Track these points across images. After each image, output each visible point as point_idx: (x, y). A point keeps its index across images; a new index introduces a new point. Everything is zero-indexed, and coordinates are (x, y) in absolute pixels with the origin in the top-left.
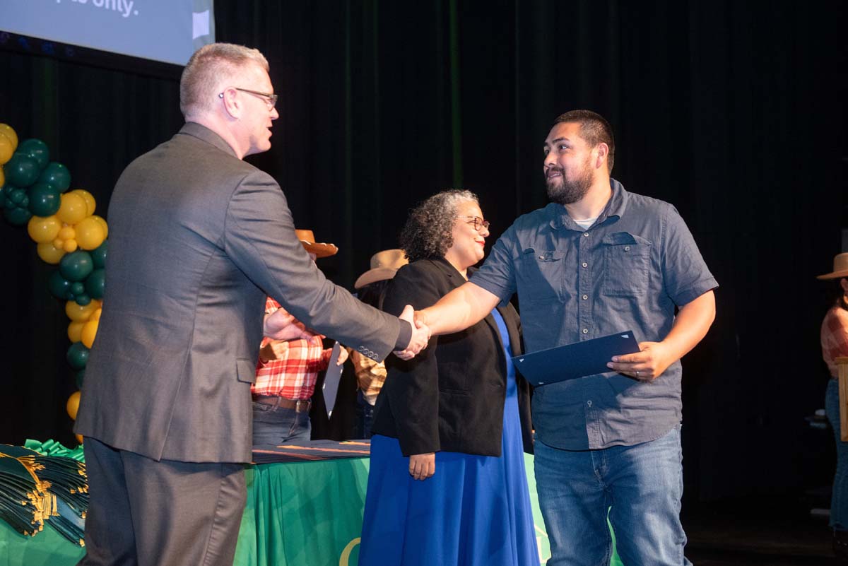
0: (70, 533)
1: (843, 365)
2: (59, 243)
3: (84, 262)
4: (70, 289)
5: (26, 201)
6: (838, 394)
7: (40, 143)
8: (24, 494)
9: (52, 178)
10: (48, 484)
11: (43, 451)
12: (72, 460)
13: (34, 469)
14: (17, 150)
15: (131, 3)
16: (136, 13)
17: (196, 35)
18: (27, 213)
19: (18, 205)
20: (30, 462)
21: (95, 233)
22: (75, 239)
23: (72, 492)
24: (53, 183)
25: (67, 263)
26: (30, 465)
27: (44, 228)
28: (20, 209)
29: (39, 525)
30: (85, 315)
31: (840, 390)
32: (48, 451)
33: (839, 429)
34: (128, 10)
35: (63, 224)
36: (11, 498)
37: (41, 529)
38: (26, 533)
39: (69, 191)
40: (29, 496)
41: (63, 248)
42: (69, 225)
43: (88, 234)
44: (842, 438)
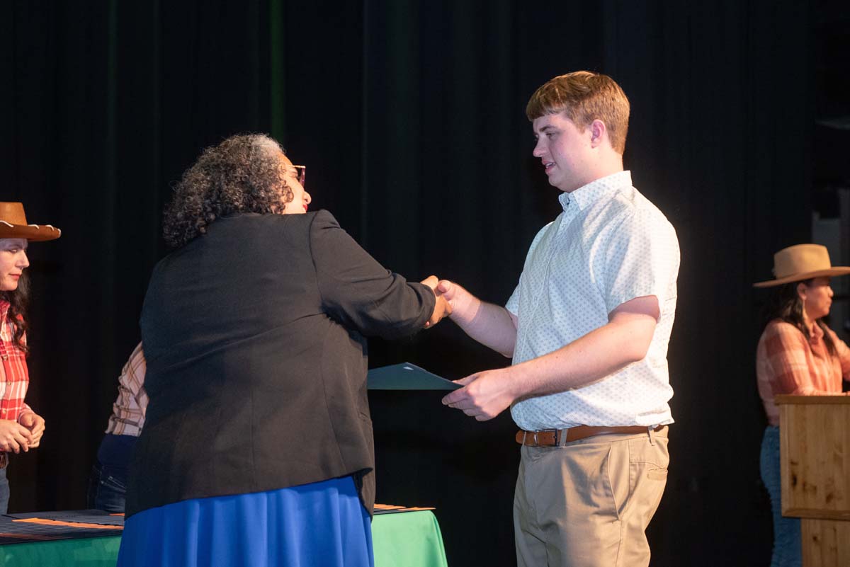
1: (786, 406)
6: (778, 448)
31: (781, 440)
33: (779, 500)
44: (783, 512)
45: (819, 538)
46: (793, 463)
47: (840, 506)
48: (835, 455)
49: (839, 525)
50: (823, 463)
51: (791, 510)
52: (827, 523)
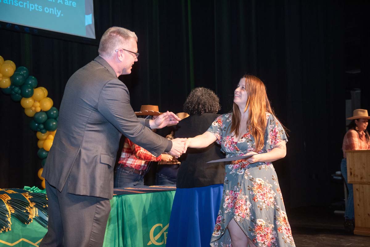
0: (43, 223)
1: (348, 153)
2: (33, 108)
3: (44, 116)
4: (38, 127)
5: (20, 91)
6: (346, 165)
7: (25, 68)
8: (25, 208)
9: (30, 82)
10: (34, 204)
11: (31, 191)
12: (43, 194)
13: (28, 198)
14: (15, 71)
15: (60, 11)
16: (62, 15)
17: (86, 24)
18: (20, 96)
19: (16, 93)
20: (27, 195)
21: (48, 104)
22: (40, 107)
23: (44, 207)
24: (31, 85)
25: (37, 116)
26: (27, 196)
27: (27, 103)
28: (17, 95)
29: (31, 220)
30: (45, 137)
31: (347, 163)
32: (33, 191)
34: (59, 14)
35: (35, 101)
36: (20, 209)
37: (32, 221)
38: (26, 223)
39: (37, 87)
40: (27, 209)
41: (35, 110)
42: (37, 101)
43: (45, 105)
44: (348, 182)
45: (358, 189)
46: (350, 169)
47: (365, 180)
48: (363, 166)
49: (364, 186)
50: (360, 169)
51: (350, 182)
52: (360, 185)
